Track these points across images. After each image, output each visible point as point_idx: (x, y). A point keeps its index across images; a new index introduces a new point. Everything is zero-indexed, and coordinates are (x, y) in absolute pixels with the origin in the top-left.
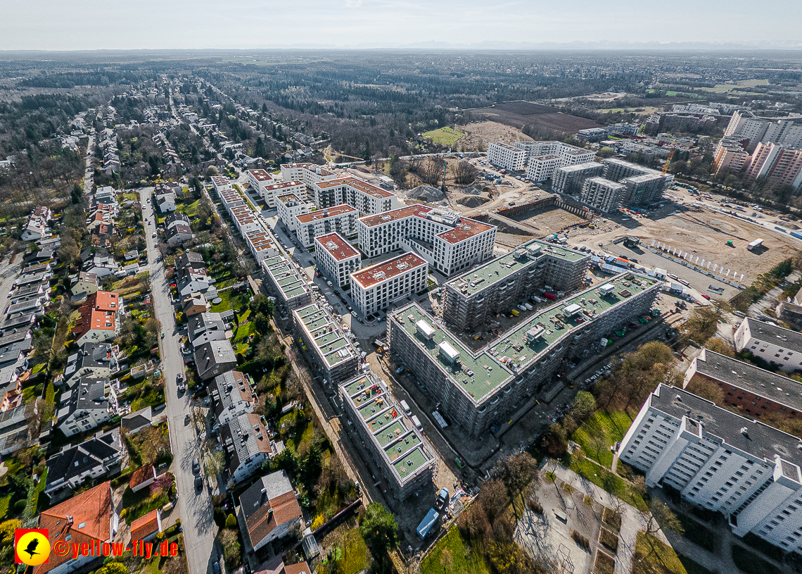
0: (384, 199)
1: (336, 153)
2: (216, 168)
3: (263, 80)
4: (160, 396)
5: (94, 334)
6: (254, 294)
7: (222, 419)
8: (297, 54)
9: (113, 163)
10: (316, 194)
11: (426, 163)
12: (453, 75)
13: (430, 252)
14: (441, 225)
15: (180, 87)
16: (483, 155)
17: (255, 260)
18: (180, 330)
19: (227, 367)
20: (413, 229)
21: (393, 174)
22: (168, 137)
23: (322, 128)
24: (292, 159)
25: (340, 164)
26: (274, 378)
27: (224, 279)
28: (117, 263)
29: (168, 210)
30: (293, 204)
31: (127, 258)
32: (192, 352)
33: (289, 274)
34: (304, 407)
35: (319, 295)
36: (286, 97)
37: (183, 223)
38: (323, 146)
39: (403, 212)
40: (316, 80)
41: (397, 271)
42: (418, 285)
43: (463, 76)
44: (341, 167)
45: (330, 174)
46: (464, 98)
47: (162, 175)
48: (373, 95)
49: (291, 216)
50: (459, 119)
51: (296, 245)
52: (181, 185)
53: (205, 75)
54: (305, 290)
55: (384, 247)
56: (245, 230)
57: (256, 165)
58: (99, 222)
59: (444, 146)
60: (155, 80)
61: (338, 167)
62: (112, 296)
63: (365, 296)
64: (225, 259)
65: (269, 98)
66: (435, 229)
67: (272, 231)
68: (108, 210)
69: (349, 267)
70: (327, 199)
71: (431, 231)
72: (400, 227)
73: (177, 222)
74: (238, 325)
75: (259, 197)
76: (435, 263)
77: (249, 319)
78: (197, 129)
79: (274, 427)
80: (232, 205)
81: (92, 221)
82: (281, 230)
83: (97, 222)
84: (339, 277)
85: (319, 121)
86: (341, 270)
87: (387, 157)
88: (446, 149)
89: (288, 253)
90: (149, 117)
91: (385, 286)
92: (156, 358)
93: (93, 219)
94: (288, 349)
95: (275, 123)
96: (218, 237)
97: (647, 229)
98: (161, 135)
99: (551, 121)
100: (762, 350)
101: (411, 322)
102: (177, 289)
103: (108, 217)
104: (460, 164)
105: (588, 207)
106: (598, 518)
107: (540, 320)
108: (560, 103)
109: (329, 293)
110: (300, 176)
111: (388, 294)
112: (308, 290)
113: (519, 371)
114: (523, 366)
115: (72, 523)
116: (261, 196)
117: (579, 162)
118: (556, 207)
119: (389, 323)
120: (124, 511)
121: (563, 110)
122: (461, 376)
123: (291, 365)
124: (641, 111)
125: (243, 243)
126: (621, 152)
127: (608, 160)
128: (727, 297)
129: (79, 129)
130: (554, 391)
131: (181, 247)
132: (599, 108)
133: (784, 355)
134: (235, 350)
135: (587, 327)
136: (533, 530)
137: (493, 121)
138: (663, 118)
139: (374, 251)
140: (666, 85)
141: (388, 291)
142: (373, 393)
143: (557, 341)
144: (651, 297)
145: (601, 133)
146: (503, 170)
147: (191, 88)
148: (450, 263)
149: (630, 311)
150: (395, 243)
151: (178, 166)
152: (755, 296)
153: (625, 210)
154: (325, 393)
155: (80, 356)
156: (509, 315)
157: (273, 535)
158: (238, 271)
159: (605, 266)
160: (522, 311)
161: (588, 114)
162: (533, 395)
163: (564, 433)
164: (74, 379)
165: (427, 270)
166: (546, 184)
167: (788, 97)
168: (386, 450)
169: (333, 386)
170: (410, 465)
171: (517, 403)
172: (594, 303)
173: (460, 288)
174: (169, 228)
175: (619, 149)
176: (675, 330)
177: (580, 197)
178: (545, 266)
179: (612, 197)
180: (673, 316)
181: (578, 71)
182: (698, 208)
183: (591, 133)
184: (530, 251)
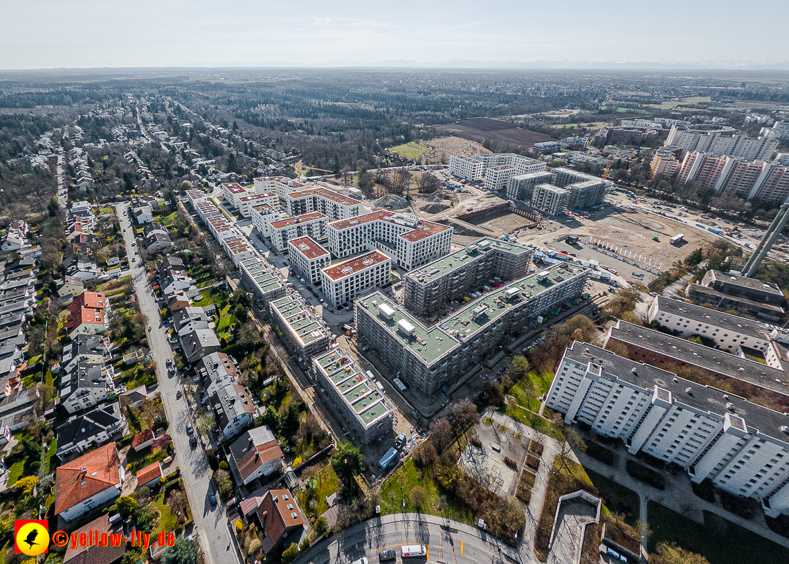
0: (352, 207)
1: (307, 167)
2: (190, 183)
3: (232, 99)
4: (153, 377)
5: (85, 328)
6: (232, 290)
7: (210, 392)
8: (266, 72)
9: (86, 180)
10: (289, 203)
11: (392, 174)
12: (420, 93)
13: (393, 251)
14: (403, 227)
15: (148, 106)
16: (446, 167)
17: (233, 263)
18: (166, 323)
19: (211, 350)
20: (378, 233)
21: (361, 186)
22: (139, 155)
23: (293, 144)
24: (265, 174)
25: (310, 178)
26: (255, 358)
27: (204, 280)
28: (99, 269)
29: (145, 221)
30: (267, 212)
31: (109, 264)
32: (179, 341)
33: (265, 273)
34: (283, 381)
35: (293, 290)
36: (256, 115)
37: (161, 232)
38: (295, 161)
39: (369, 217)
40: (286, 99)
41: (364, 266)
42: (382, 279)
43: (429, 94)
44: (312, 181)
45: (301, 186)
46: (429, 115)
47: (136, 190)
48: (341, 112)
49: (266, 223)
50: (424, 134)
51: (271, 249)
52: (158, 200)
53: (172, 94)
54: (280, 285)
55: (352, 248)
56: (222, 237)
57: (229, 180)
58: (79, 233)
59: (409, 159)
60: (121, 98)
61: (308, 180)
62: (98, 296)
63: (334, 288)
64: (204, 262)
65: (239, 117)
66: (398, 231)
67: (247, 238)
68: (86, 222)
69: (320, 265)
70: (299, 208)
71: (394, 233)
72: (367, 230)
73: (155, 232)
74: (219, 318)
75: (234, 209)
76: (399, 261)
77: (229, 312)
78: (168, 147)
79: (256, 397)
80: (208, 215)
81: (71, 232)
82: (256, 237)
83: (76, 233)
84: (311, 275)
85: (289, 138)
86: (313, 268)
87: (355, 170)
88: (412, 162)
89: (264, 256)
90: (118, 136)
91: (352, 279)
92: (146, 346)
93: (72, 230)
94: (266, 335)
95: (246, 141)
96: (196, 243)
97: (587, 228)
98: (132, 153)
99: (510, 136)
100: (667, 321)
101: (375, 306)
102: (160, 289)
103: (85, 228)
104: (423, 175)
105: (537, 210)
106: (525, 448)
107: (485, 301)
108: (520, 119)
109: (302, 289)
110: (273, 188)
111: (355, 286)
112: (283, 285)
113: (465, 340)
114: (468, 336)
115: (86, 472)
116: (236, 207)
117: (532, 171)
118: (510, 212)
119: (356, 308)
120: (129, 465)
121: (521, 126)
122: (416, 346)
123: (269, 347)
124: (593, 126)
125: (221, 249)
126: (571, 163)
127: (557, 169)
128: (646, 281)
129: (47, 148)
130: (496, 358)
131: (161, 253)
132: (555, 124)
133: (683, 323)
134: (218, 337)
135: (524, 306)
136: (473, 459)
137: (456, 136)
138: (611, 131)
139: (343, 252)
140: (618, 102)
141: (355, 284)
142: (342, 364)
143: (497, 317)
144: (581, 281)
145: (554, 146)
146: (463, 180)
147: (159, 107)
148: (411, 260)
149: (563, 293)
150: (362, 245)
151: (152, 181)
152: (668, 280)
153: (570, 212)
154: (301, 369)
155: (75, 345)
156: (462, 302)
157: (260, 472)
158: (217, 272)
159: (548, 260)
160: (473, 299)
161: (544, 129)
162: (478, 362)
163: (501, 387)
164: (71, 366)
165: (390, 266)
166: (502, 192)
167: (725, 112)
168: (353, 405)
169: (308, 361)
170: (373, 414)
171: (465, 369)
172: (532, 287)
173: (418, 278)
174: (148, 236)
175: (569, 160)
176: (600, 309)
177: (531, 203)
178: (493, 259)
179: (558, 201)
180: (601, 298)
181: (539, 89)
182: (633, 209)
183: (545, 147)
184: (480, 246)
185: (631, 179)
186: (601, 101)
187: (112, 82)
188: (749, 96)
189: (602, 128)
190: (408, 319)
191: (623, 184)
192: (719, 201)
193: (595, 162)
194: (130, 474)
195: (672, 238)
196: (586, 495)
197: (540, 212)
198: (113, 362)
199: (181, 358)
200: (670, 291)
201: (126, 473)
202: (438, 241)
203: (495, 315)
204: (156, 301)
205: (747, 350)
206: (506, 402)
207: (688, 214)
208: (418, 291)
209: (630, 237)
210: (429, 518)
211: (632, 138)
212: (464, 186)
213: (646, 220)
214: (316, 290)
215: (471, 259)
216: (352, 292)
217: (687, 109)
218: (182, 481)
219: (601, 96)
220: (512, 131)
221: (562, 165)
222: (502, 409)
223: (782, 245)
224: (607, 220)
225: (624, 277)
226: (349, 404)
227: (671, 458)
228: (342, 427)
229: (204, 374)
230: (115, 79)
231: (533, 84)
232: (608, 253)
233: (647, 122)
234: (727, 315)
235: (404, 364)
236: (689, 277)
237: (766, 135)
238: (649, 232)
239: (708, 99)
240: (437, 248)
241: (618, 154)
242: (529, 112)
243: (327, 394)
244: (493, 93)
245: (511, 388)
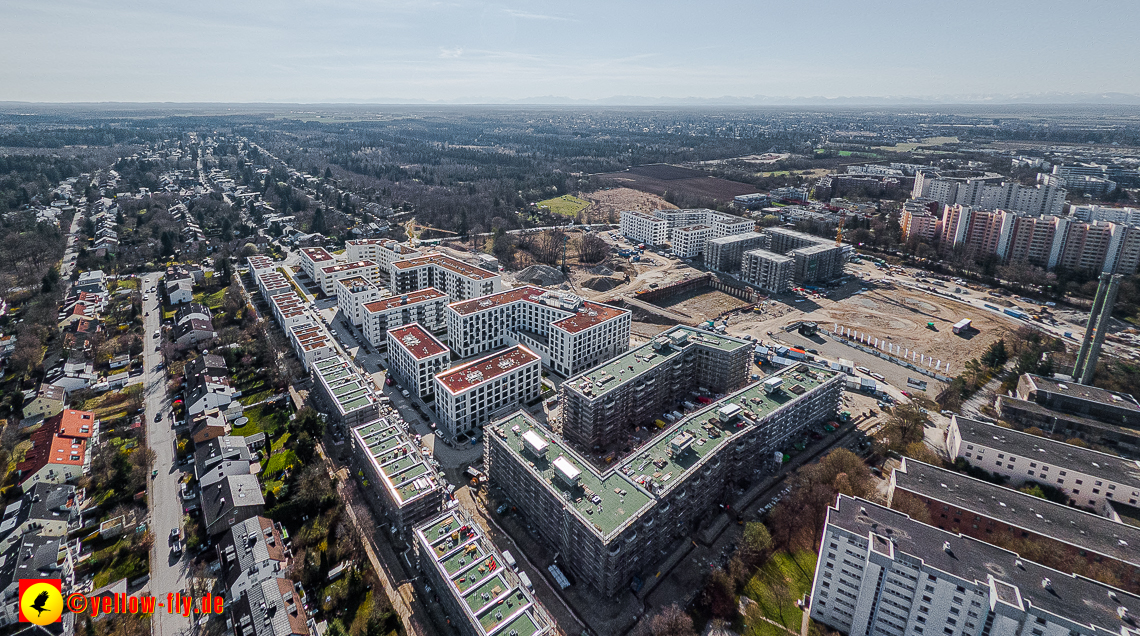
0: (484, 281)
1: (422, 227)
2: (254, 247)
3: (328, 140)
5: (51, 472)
6: (295, 409)
7: (236, 591)
8: (376, 109)
9: (109, 238)
10: (393, 276)
11: (541, 235)
12: (576, 134)
13: (544, 347)
14: (557, 311)
15: (214, 148)
16: (615, 227)
17: (302, 365)
18: (182, 464)
19: (248, 512)
20: (522, 319)
21: (497, 252)
22: (190, 208)
23: (404, 197)
24: (362, 235)
25: (426, 241)
26: (319, 528)
27: (254, 391)
28: (96, 373)
29: (180, 300)
30: (360, 289)
31: (112, 366)
32: (198, 496)
33: (349, 381)
34: (362, 570)
35: (390, 409)
36: (357, 160)
37: (201, 316)
38: (405, 219)
39: (508, 296)
40: (399, 141)
41: (500, 370)
42: (528, 391)
43: (589, 136)
44: (427, 244)
45: (413, 251)
46: (590, 161)
47: (177, 256)
48: (472, 157)
49: (357, 304)
50: (584, 185)
51: (361, 344)
52: (205, 269)
53: (250, 134)
54: (371, 401)
55: (482, 343)
56: (290, 325)
57: (312, 242)
58: (79, 317)
59: (565, 216)
60: (180, 138)
61: (423, 244)
62: (85, 417)
63: (454, 405)
64: (258, 364)
65: (335, 162)
66: (551, 316)
67: (328, 326)
68: (93, 301)
69: (434, 368)
70: (408, 282)
71: (546, 320)
72: (505, 315)
73: (193, 316)
74: (269, 455)
75: (313, 283)
76: (552, 363)
77: (286, 445)
78: (233, 198)
79: (314, 602)
80: (275, 292)
81: (67, 316)
82: (340, 325)
83: (74, 317)
84: (419, 384)
85: (400, 188)
86: (423, 373)
87: (489, 231)
88: (567, 221)
89: (349, 354)
90: (166, 184)
91: (481, 390)
92: (143, 505)
93: (70, 313)
94: (341, 485)
95: (341, 192)
96: (250, 334)
97: (826, 312)
98: (181, 206)
99: (700, 186)
100: (979, 458)
101: (516, 435)
102: (183, 407)
103: (91, 311)
104: (584, 238)
105: (751, 286)
107: (689, 427)
108: (711, 165)
109: (404, 406)
110: (372, 254)
111: (486, 403)
112: (375, 401)
113: (662, 493)
114: (667, 487)
116: (316, 281)
117: (735, 232)
118: (712, 289)
119: (486, 439)
121: (714, 174)
122: (585, 506)
123: (344, 507)
125: (286, 342)
126: (789, 221)
127: (770, 229)
128: (932, 392)
129: (64, 198)
130: (717, 527)
131: (196, 349)
132: (759, 171)
133: (1005, 461)
134: (263, 489)
135: (751, 435)
137: (628, 187)
138: (835, 181)
139: (469, 349)
141: (486, 399)
142: (462, 539)
143: (710, 454)
144: (832, 393)
145: (762, 199)
146: (642, 245)
147: (229, 149)
148: (571, 361)
149: (808, 413)
150: (499, 337)
151: (202, 244)
152: (964, 390)
153: (799, 289)
154: (393, 548)
155: (27, 503)
156: (652, 428)
158: (276, 380)
159: (777, 359)
160: (669, 423)
161: (745, 178)
162: (688, 535)
163: (730, 582)
164: (9, 541)
165: (540, 369)
166: (697, 260)
167: (982, 154)
168: (480, 617)
169: (406, 533)
171: (666, 548)
172: (758, 403)
173: (583, 388)
174: (180, 324)
175: (786, 217)
176: (871, 438)
177: (741, 275)
178: (695, 359)
179: (779, 272)
180: (867, 421)
181: (731, 129)
182: (889, 284)
183: (750, 200)
184: (673, 339)
185: (876, 242)
186: (815, 143)
188: (1007, 135)
189: (823, 176)
190: (570, 458)
191: (867, 249)
192: (1009, 271)
193: (822, 219)
195: (955, 326)
197: (755, 288)
199: (196, 526)
200: (972, 407)
202: (610, 331)
203: (708, 450)
204: (173, 427)
206: (742, 611)
207: (969, 290)
208: (583, 410)
209: (893, 324)
211: (866, 189)
212: (642, 251)
213: (911, 300)
214: (425, 407)
215: (661, 360)
216: (482, 412)
219: (814, 136)
220: (702, 181)
221: (777, 223)
223: (1119, 333)
224: (854, 300)
225: (897, 386)
226: (473, 615)
229: (230, 558)
231: (723, 123)
232: (865, 348)
233: (882, 168)
234: (1071, 446)
235: (565, 539)
236: (995, 385)
237: (1046, 182)
238: (918, 316)
239: (955, 140)
240: (609, 342)
241: (851, 210)
242: (721, 157)
243: (435, 597)
244: (671, 135)
245: (746, 582)
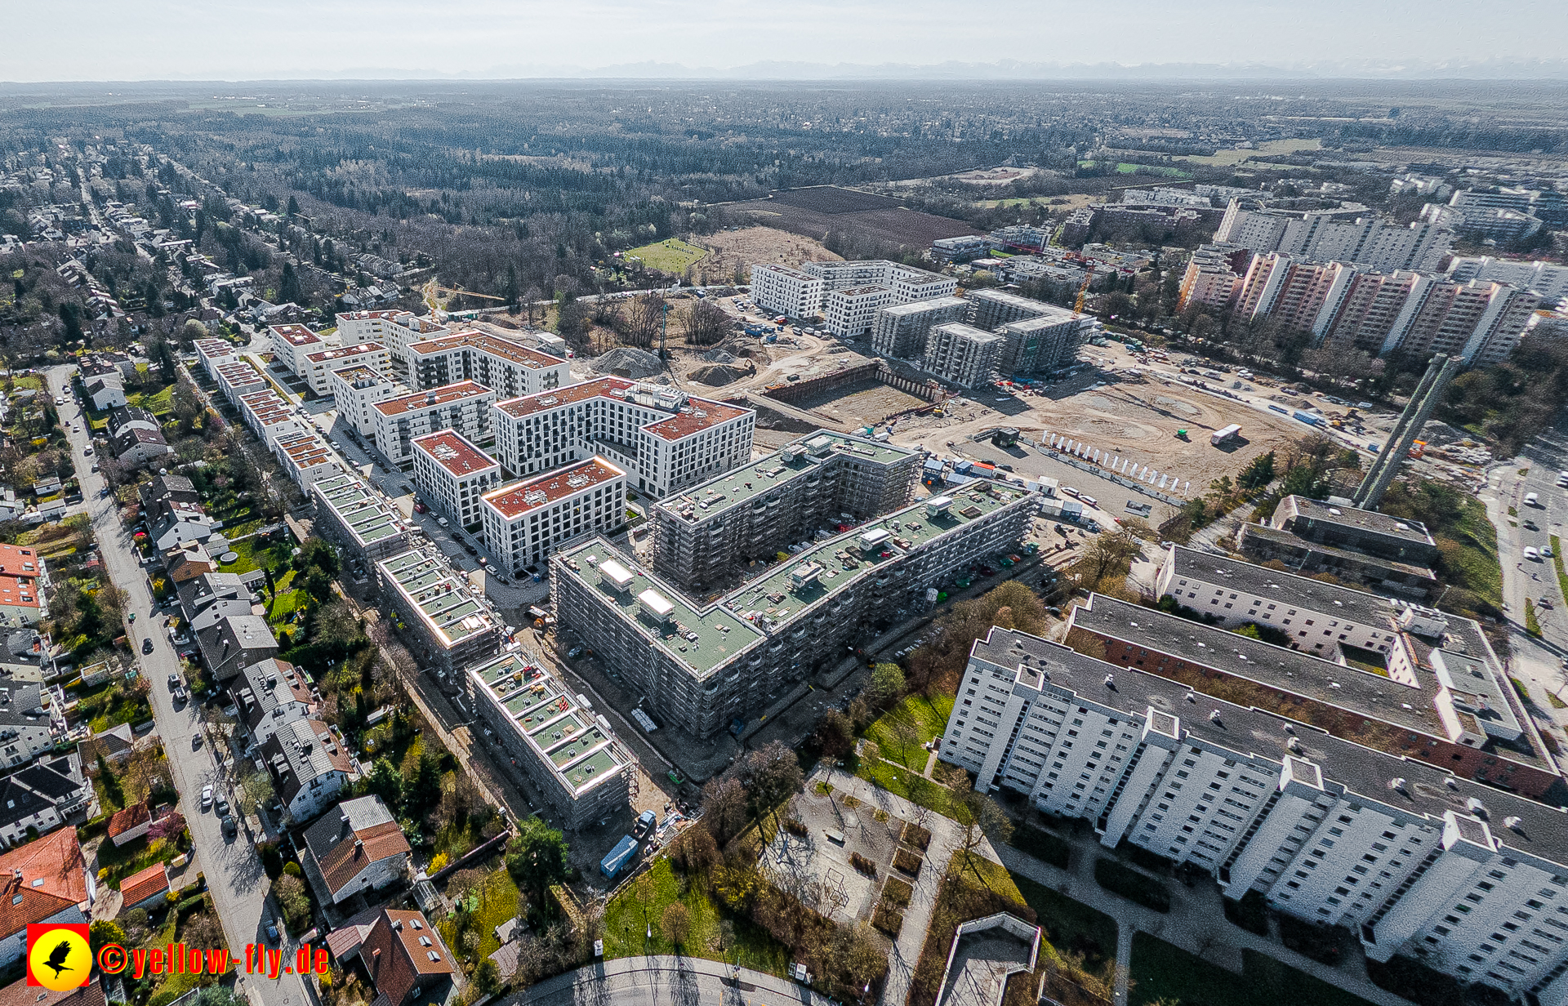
0: (544, 371)
1: (449, 291)
2: (201, 326)
3: (285, 148)
4: (144, 707)
6: (298, 543)
7: (261, 734)
8: (357, 90)
10: (412, 366)
11: (630, 304)
12: (690, 133)
13: (631, 461)
14: (651, 412)
15: (103, 166)
16: (744, 291)
17: (298, 487)
18: (164, 607)
19: (260, 654)
20: (600, 423)
21: (564, 329)
22: (90, 268)
23: (417, 244)
24: (359, 306)
25: (456, 314)
26: (349, 673)
27: (239, 521)
28: (21, 501)
29: (109, 405)
30: (367, 383)
31: (39, 492)
32: (193, 640)
33: (366, 505)
34: (407, 715)
35: (424, 540)
36: (337, 183)
37: (145, 425)
38: (421, 279)
39: (580, 391)
40: (400, 148)
41: (570, 489)
42: (608, 517)
43: (711, 136)
44: (458, 319)
45: (437, 329)
46: (710, 181)
47: (88, 341)
48: (522, 176)
49: (364, 405)
50: (698, 222)
51: (375, 460)
52: (136, 360)
53: (154, 139)
54: (398, 529)
55: (545, 456)
56: (272, 435)
57: (285, 317)
59: (666, 274)
60: (43, 150)
61: (452, 318)
62: (24, 553)
63: (510, 533)
64: (239, 485)
65: (301, 186)
66: (641, 418)
67: (325, 437)
69: (479, 488)
70: (433, 373)
71: (633, 424)
73: (133, 424)
74: (273, 595)
75: (295, 378)
76: (642, 482)
77: (293, 584)
78: (152, 250)
79: (354, 744)
80: (243, 390)
82: (344, 437)
84: (460, 509)
85: (409, 230)
86: (464, 494)
87: (551, 298)
88: (671, 280)
89: (361, 472)
90: (42, 229)
91: (545, 515)
92: (126, 649)
94: (370, 628)
95: (318, 237)
96: (220, 448)
97: (1038, 414)
98: (74, 263)
99: (882, 224)
100: (1192, 595)
101: (592, 566)
102: (149, 541)
104: (696, 307)
105: (936, 378)
106: (893, 837)
107: (819, 556)
108: (905, 189)
109: (442, 539)
110: (377, 334)
111: (551, 531)
112: (403, 530)
113: (774, 630)
114: (781, 623)
115: (21, 878)
116: (300, 374)
117: (924, 297)
118: (879, 383)
119: (554, 573)
120: (104, 871)
121: (909, 203)
122: (676, 642)
123: (377, 650)
124: (1062, 202)
125: (271, 459)
126: (1012, 280)
127: (979, 293)
128: (1155, 522)
130: (841, 670)
131: (147, 467)
132: (980, 198)
133: (1224, 599)
134: (274, 633)
135: (899, 566)
136: (789, 858)
137: (768, 226)
138: (1099, 215)
139: (526, 464)
140: (1119, 152)
141: (551, 526)
142: (525, 681)
143: (842, 587)
144: (1018, 519)
145: (976, 245)
146: (780, 318)
147: (127, 167)
148: (668, 479)
149: (981, 542)
150: (566, 450)
151: (121, 322)
152: (1198, 516)
153: (1005, 382)
154: (443, 693)
156: (771, 559)
157: (364, 880)
158: (266, 507)
159: (953, 477)
160: (792, 553)
161: (957, 210)
162: (804, 678)
163: (849, 723)
165: (624, 489)
166: (862, 342)
167: (1347, 171)
168: (550, 753)
169: (457, 678)
170: (589, 771)
171: (777, 691)
172: (915, 529)
173: (681, 510)
174: (118, 435)
175: (1007, 274)
176: (1058, 574)
177: (923, 363)
178: (838, 475)
179: (978, 357)
180: (1060, 554)
181: (948, 125)
182: (1139, 376)
183: (957, 247)
184: (811, 447)
185: (1136, 315)
186: (1082, 150)
187: (20, 114)
188: (1406, 137)
189: (1080, 207)
190: (661, 591)
191: (1119, 324)
192: (1318, 356)
193: (1062, 277)
194: (106, 886)
195: (1216, 434)
196: (1012, 922)
197: (941, 382)
198: (62, 680)
199: (199, 671)
200: (1204, 540)
201: (98, 885)
202: (724, 438)
203: (838, 583)
205: (1350, 652)
206: (859, 752)
207: (1253, 385)
208: (681, 537)
209: (1129, 432)
210: (698, 964)
211: (1144, 228)
212: (781, 330)
213: (1164, 398)
214: (471, 540)
215: (791, 474)
216: (546, 543)
217: (1269, 166)
218: (209, 898)
219: (1082, 137)
220: (887, 215)
221: (992, 284)
222: (849, 765)
223: (1447, 446)
224: (1082, 398)
225: (1110, 511)
226: (542, 753)
227: (1184, 853)
228: (526, 800)
229: (248, 700)
230: (29, 107)
231: (936, 112)
232: (1081, 464)
233: (1179, 194)
234: (1319, 583)
235: (653, 680)
236: (1245, 511)
237: (1433, 219)
238: (1168, 421)
239: (1315, 145)
240: (722, 455)
241: (1108, 261)
242: (926, 173)
243: (497, 740)
244: (849, 134)
245: (868, 725)
